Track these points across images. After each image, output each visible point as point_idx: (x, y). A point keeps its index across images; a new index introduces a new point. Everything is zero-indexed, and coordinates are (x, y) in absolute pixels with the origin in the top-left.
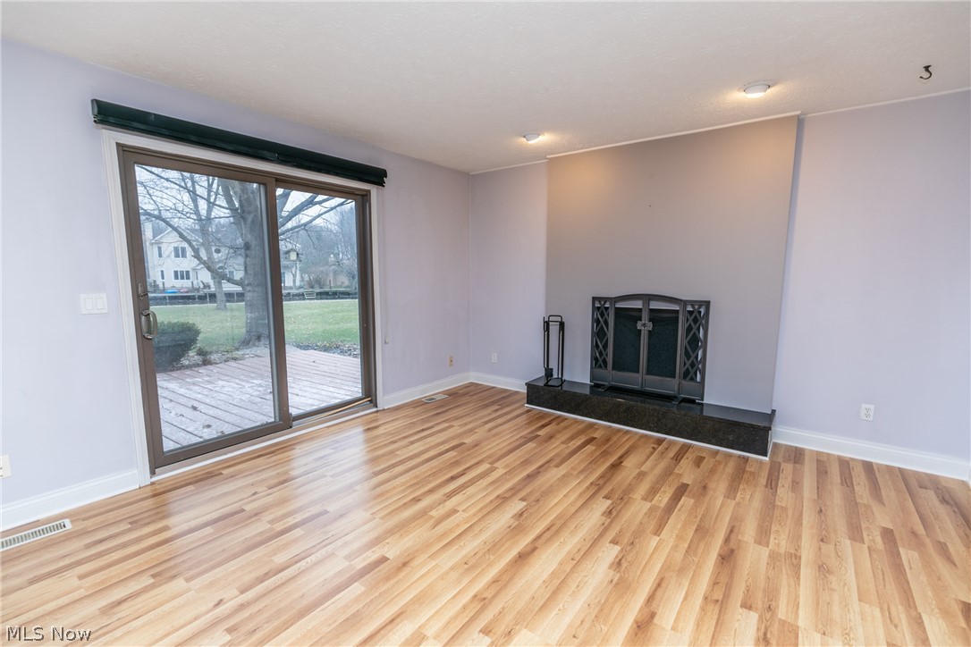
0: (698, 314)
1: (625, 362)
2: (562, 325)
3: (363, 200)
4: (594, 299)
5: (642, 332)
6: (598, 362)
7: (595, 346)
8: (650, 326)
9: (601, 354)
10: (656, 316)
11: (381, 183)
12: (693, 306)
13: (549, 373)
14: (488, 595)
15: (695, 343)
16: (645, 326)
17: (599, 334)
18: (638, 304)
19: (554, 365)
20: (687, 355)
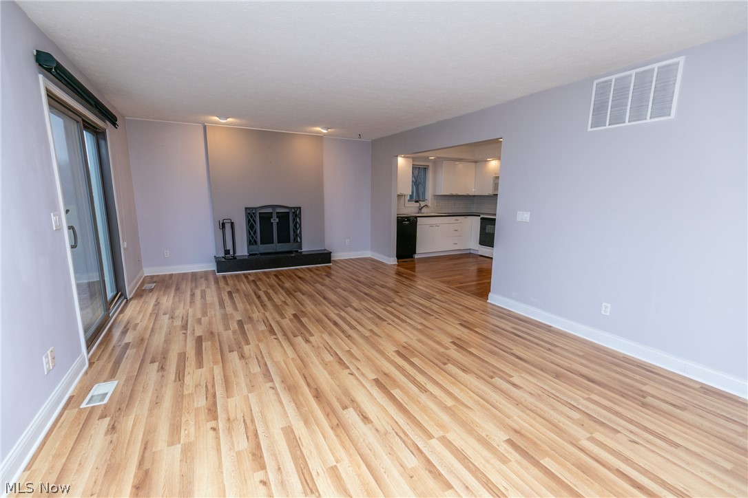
0: (297, 212)
1: (267, 239)
2: (232, 224)
4: (246, 208)
5: (274, 224)
6: (251, 242)
7: (249, 233)
8: (277, 220)
9: (252, 237)
10: (279, 215)
11: (116, 125)
12: (294, 209)
13: (227, 252)
15: (297, 226)
16: (275, 220)
17: (251, 226)
18: (270, 210)
19: (229, 246)
20: (294, 232)
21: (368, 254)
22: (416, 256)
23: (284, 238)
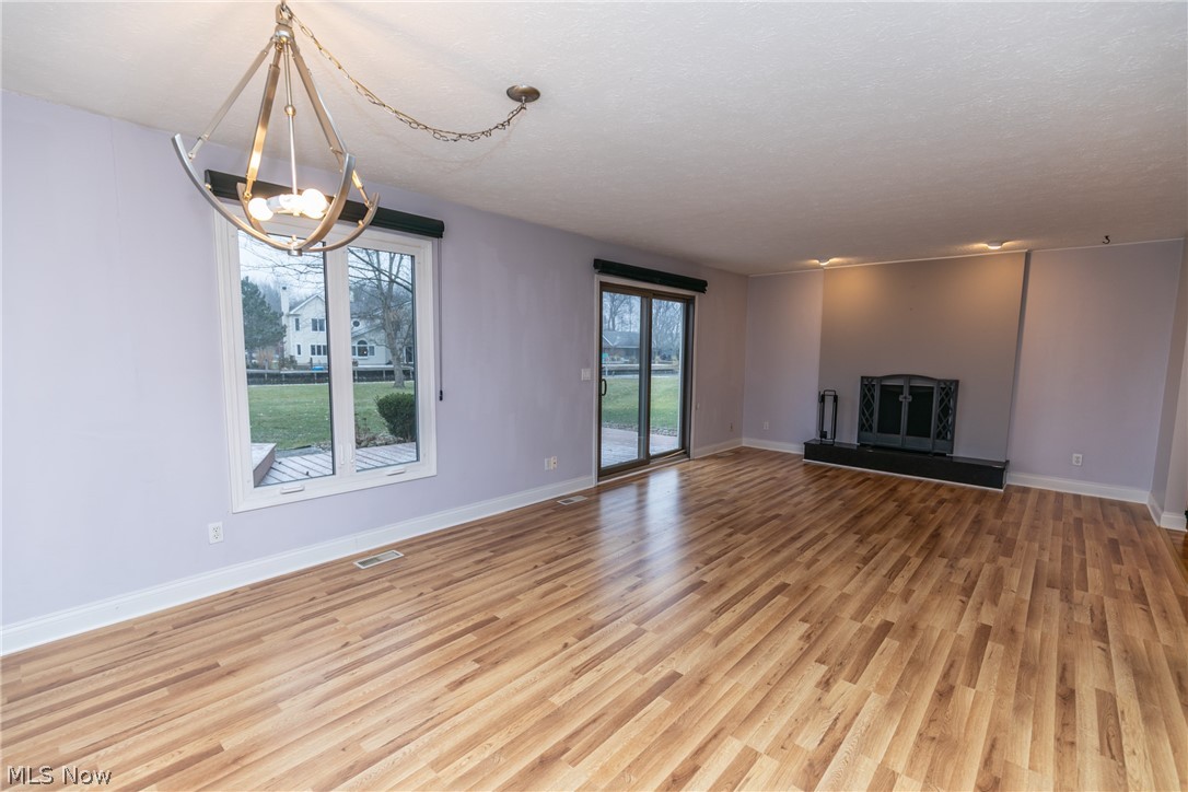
0: (950, 389)
1: (889, 426)
2: (836, 399)
3: (688, 303)
4: (863, 378)
5: (903, 404)
6: (864, 427)
7: (862, 413)
8: (910, 399)
9: (867, 420)
10: (915, 391)
11: (703, 291)
12: (945, 384)
13: (823, 435)
15: (947, 410)
16: (905, 399)
17: (866, 404)
18: (900, 382)
19: (828, 427)
20: (940, 420)
23: (919, 429)
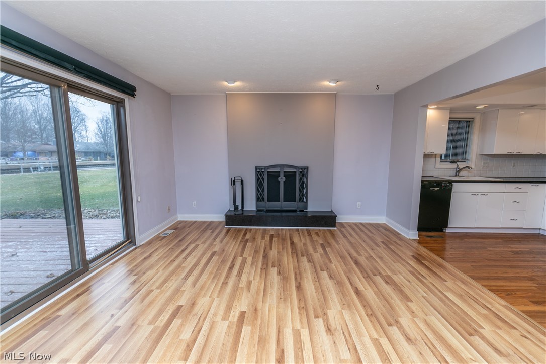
0: (304, 172)
1: (273, 197)
2: (242, 182)
3: (118, 105)
4: (256, 168)
5: (281, 182)
6: (259, 199)
7: (258, 190)
8: (284, 179)
9: (261, 194)
10: (286, 175)
11: (133, 95)
12: (302, 169)
13: (236, 207)
14: (302, 305)
15: (303, 185)
16: (282, 179)
17: (259, 184)
18: (278, 170)
19: (239, 203)
20: (300, 191)
21: (382, 219)
22: (448, 231)
23: (290, 197)
